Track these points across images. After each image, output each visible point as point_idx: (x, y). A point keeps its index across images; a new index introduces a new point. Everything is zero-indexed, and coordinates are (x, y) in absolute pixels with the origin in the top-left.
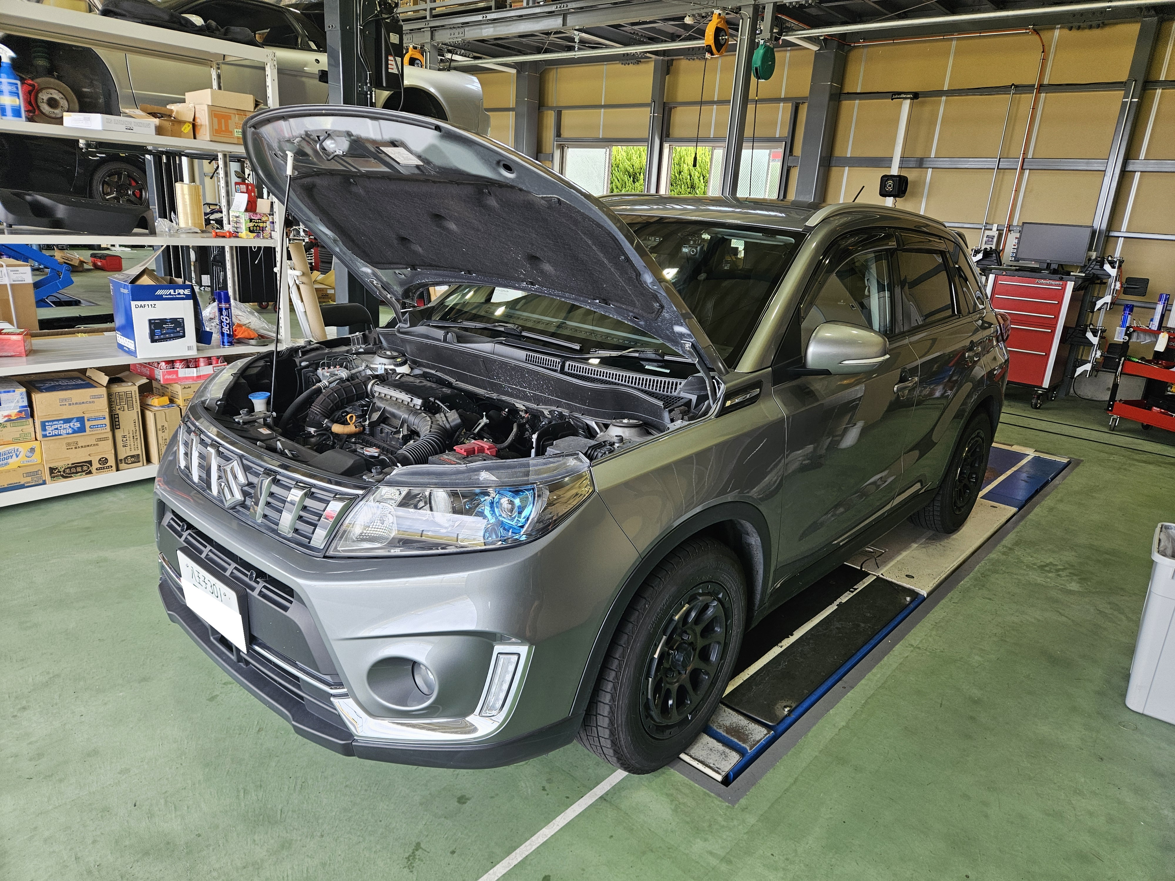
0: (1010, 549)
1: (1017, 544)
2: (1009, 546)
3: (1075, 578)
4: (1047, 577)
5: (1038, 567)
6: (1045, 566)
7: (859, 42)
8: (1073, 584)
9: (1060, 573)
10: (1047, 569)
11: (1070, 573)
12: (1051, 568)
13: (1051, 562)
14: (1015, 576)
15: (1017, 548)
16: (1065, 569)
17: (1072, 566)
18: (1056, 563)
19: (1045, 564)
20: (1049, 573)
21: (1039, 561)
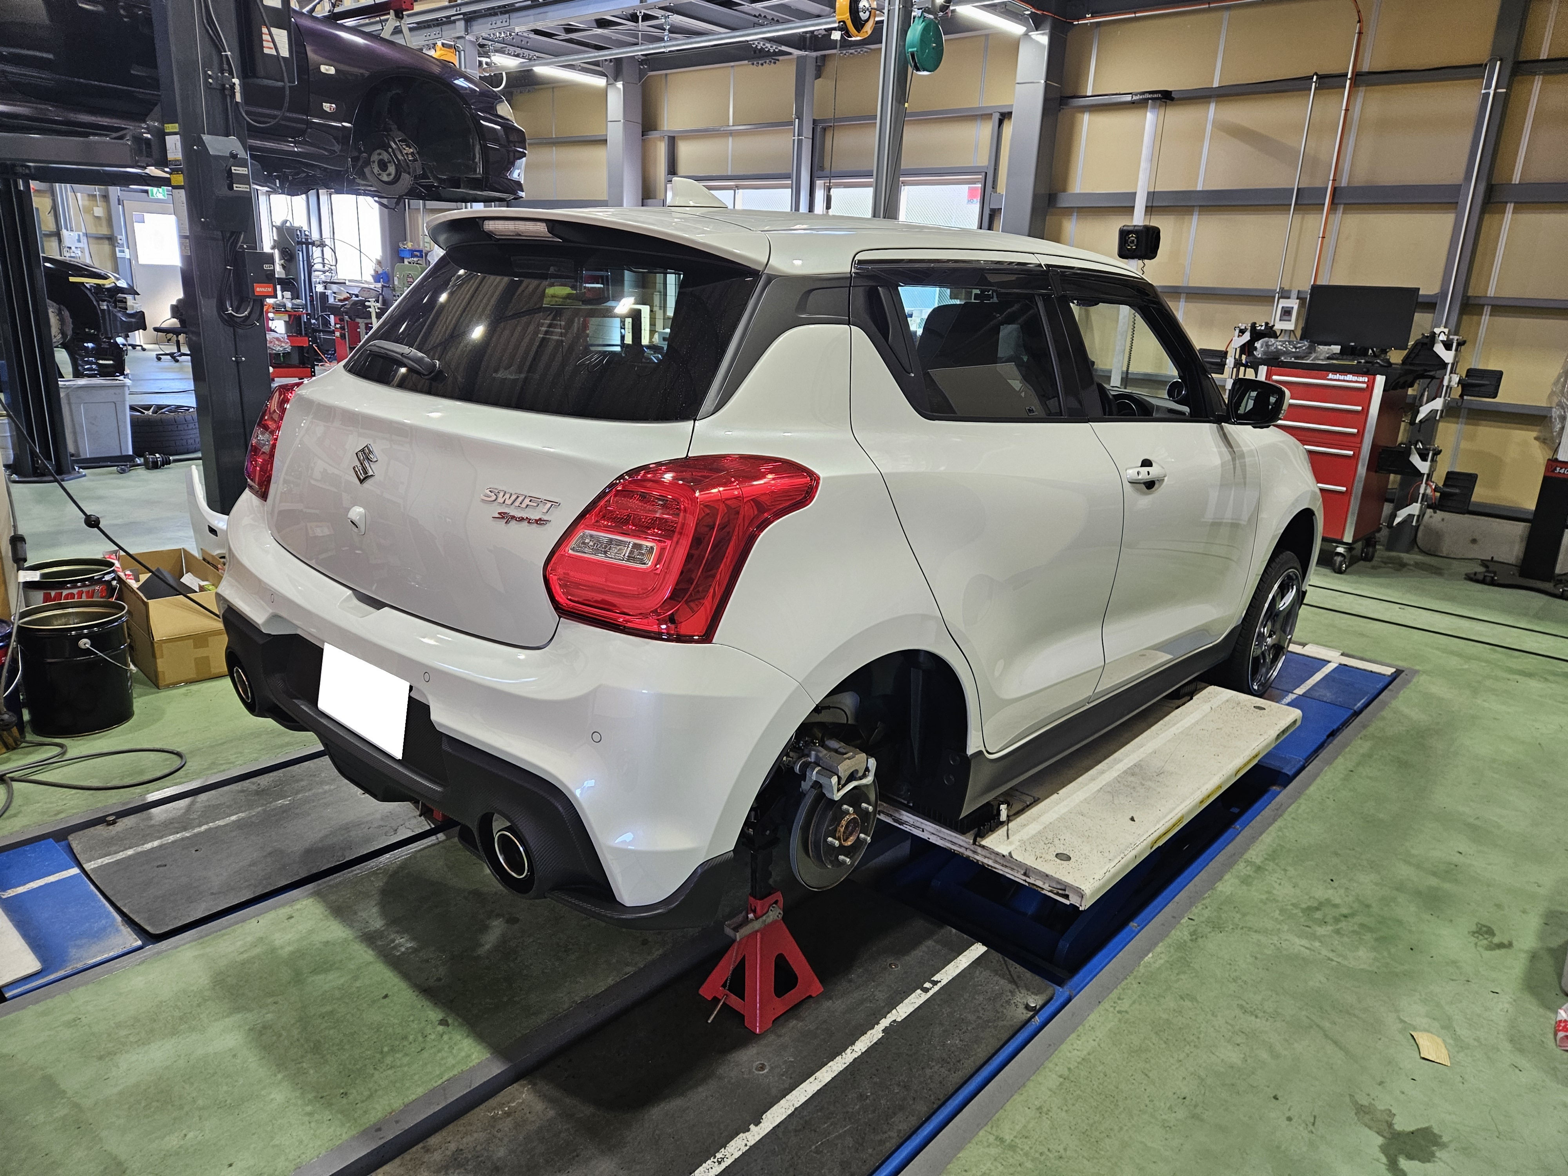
0: (1259, 869)
1: (1273, 856)
2: (1258, 861)
3: (1368, 937)
4: (1314, 937)
5: (1304, 911)
6: (1317, 909)
7: (1085, 18)
8: (1362, 953)
9: (1343, 925)
10: (1318, 915)
11: (1362, 925)
12: (1325, 916)
13: (1328, 901)
14: (1256, 937)
15: (1271, 866)
16: (1353, 915)
17: (1368, 906)
18: (1337, 901)
19: (1316, 905)
20: (1320, 926)
21: (1307, 897)
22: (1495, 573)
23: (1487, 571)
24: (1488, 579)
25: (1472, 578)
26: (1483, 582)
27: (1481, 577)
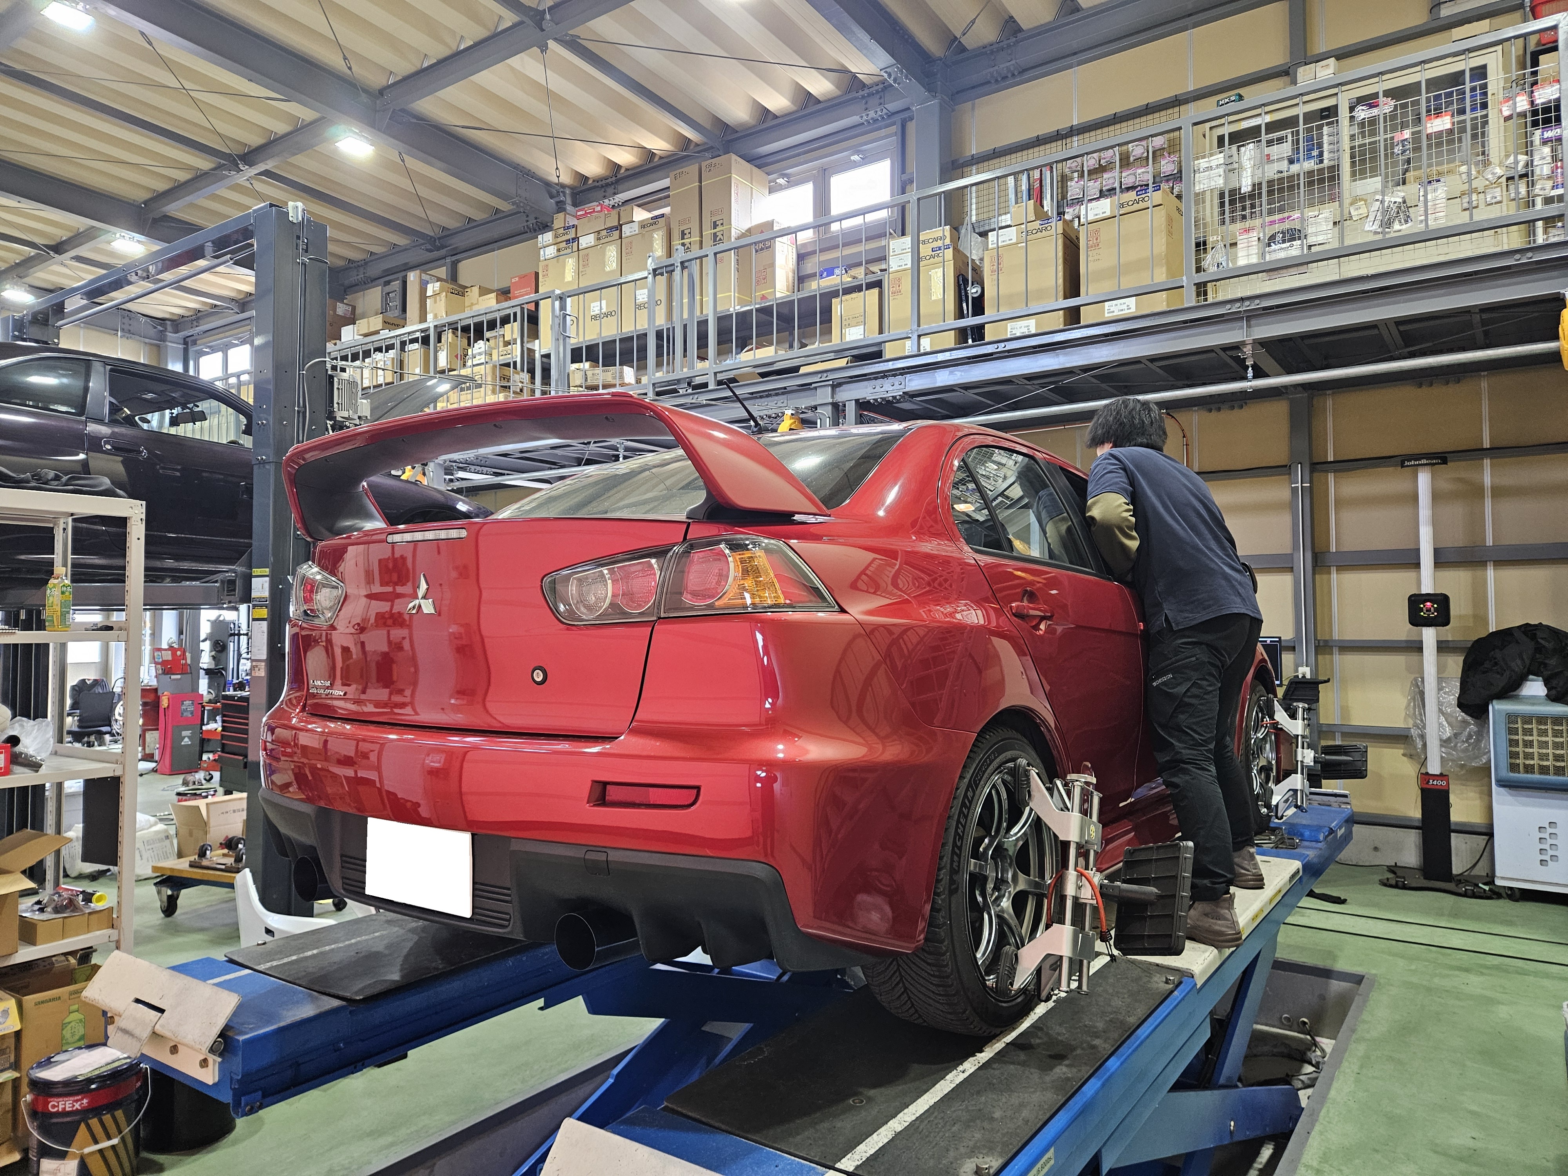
22: (1404, 878)
23: (1397, 877)
24: (1400, 884)
25: (1385, 884)
26: (1396, 886)
27: (1393, 882)
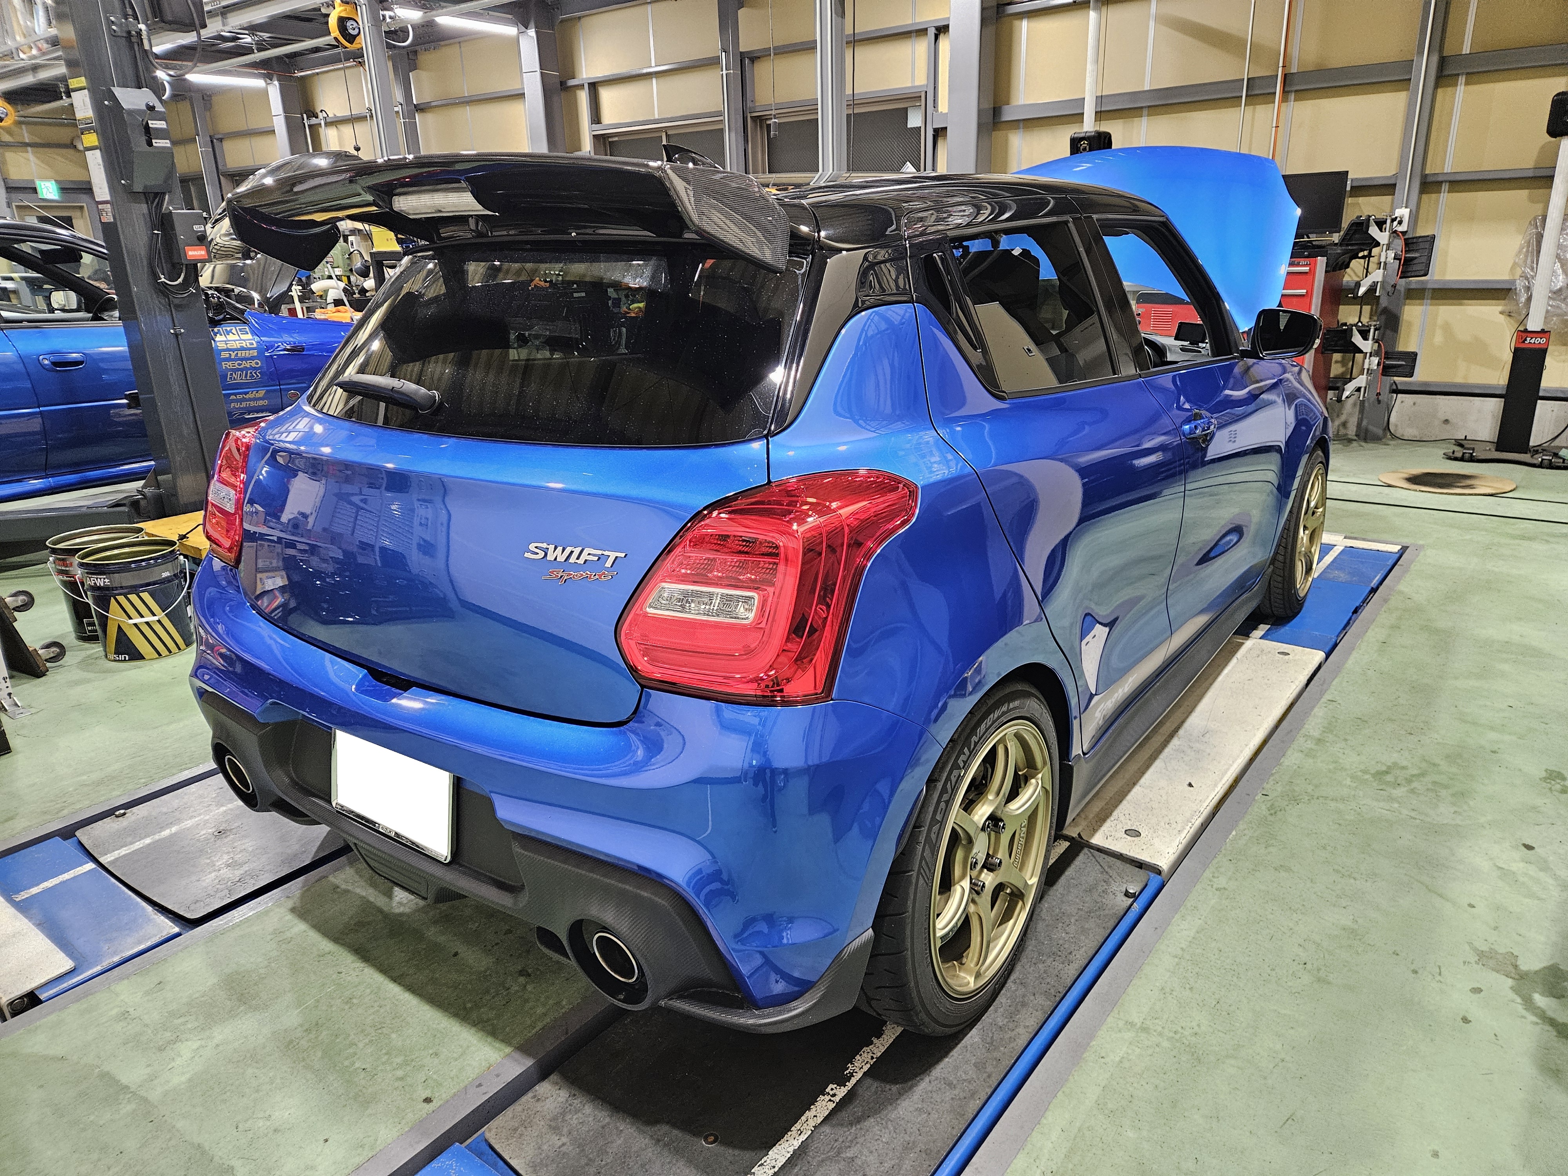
2: (1317, 736)
3: (1444, 793)
4: (1391, 799)
5: (1374, 775)
6: (1387, 773)
8: (1442, 809)
9: (1415, 785)
10: (1389, 778)
11: (1435, 783)
12: (1396, 778)
13: (1395, 764)
14: (1333, 804)
16: (1423, 774)
17: (1435, 765)
18: (1404, 763)
19: (1384, 768)
20: (1394, 788)
21: (1373, 763)
22: (1473, 449)
23: (1464, 450)
24: (1467, 456)
25: (1450, 457)
26: (1462, 459)
27: (1459, 455)
